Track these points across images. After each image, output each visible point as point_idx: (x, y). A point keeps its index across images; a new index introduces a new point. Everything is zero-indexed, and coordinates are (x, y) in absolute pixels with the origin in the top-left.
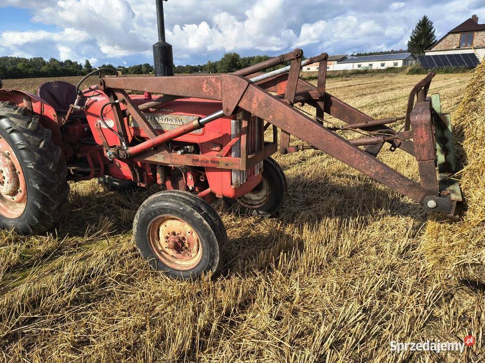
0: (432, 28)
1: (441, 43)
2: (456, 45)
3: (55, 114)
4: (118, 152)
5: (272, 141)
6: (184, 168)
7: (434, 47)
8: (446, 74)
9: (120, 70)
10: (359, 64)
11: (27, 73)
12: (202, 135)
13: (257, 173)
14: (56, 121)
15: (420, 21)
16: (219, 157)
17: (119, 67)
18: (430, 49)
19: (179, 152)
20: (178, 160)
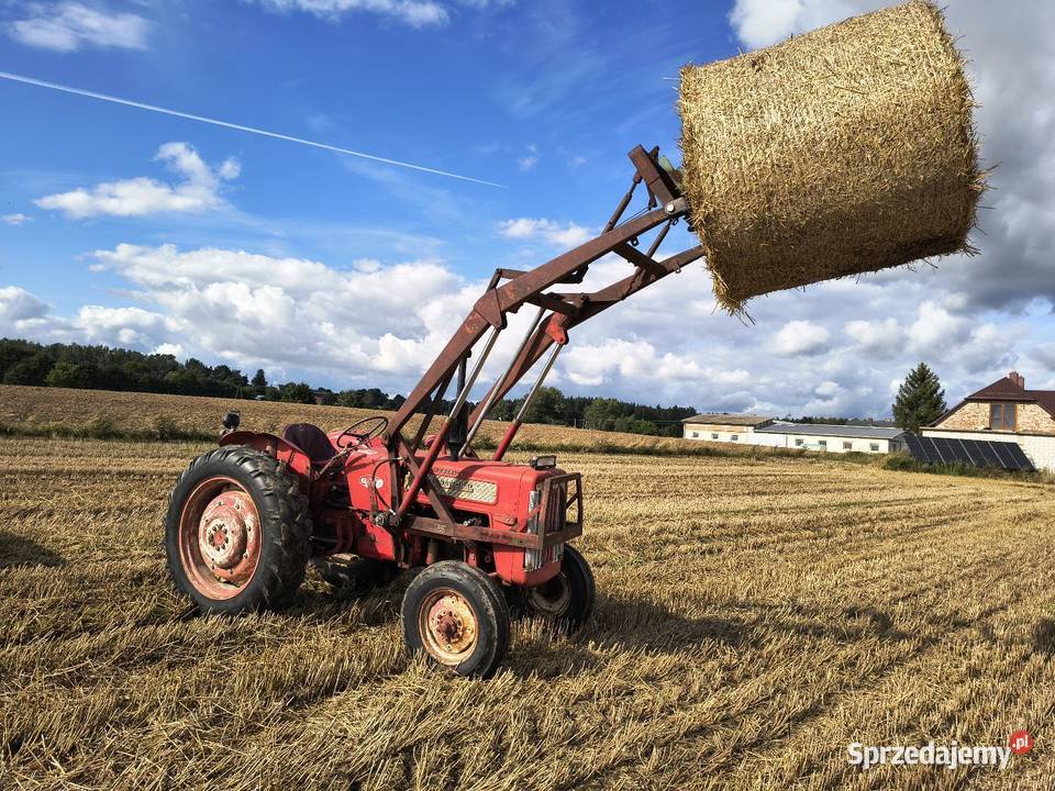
0: (938, 387)
1: (953, 416)
2: (983, 423)
3: (309, 465)
5: (576, 521)
6: (468, 543)
7: (939, 422)
8: (963, 478)
9: (319, 396)
10: (798, 437)
11: (136, 381)
12: (495, 505)
13: (556, 560)
14: (308, 475)
15: (914, 372)
16: (512, 533)
17: (321, 389)
18: (933, 426)
19: (465, 524)
20: (466, 531)
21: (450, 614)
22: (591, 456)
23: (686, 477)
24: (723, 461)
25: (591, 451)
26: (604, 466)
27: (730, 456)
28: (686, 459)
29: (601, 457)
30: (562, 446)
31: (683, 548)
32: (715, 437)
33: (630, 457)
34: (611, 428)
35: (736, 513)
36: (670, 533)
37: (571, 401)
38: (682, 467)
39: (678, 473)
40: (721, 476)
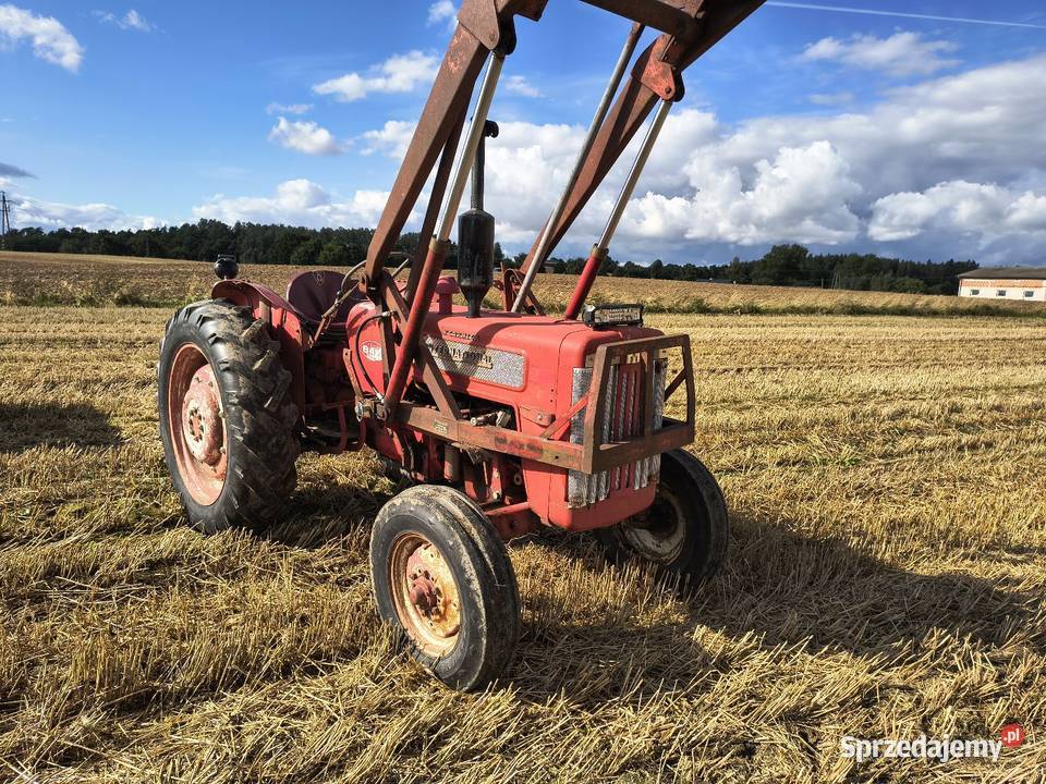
3: (299, 328)
4: (375, 407)
5: (683, 418)
6: (479, 453)
12: (522, 391)
13: (641, 484)
14: (299, 340)
16: (545, 440)
19: (474, 421)
20: (471, 435)
21: (427, 575)
22: (830, 318)
23: (953, 342)
24: (1009, 321)
25: (830, 312)
26: (840, 330)
27: (1020, 315)
28: (957, 320)
29: (842, 319)
30: (793, 307)
31: (929, 441)
32: (1002, 293)
33: (881, 318)
34: (866, 287)
35: (1021, 389)
36: (913, 417)
37: (820, 259)
38: (948, 330)
39: (944, 338)
40: (1004, 340)
